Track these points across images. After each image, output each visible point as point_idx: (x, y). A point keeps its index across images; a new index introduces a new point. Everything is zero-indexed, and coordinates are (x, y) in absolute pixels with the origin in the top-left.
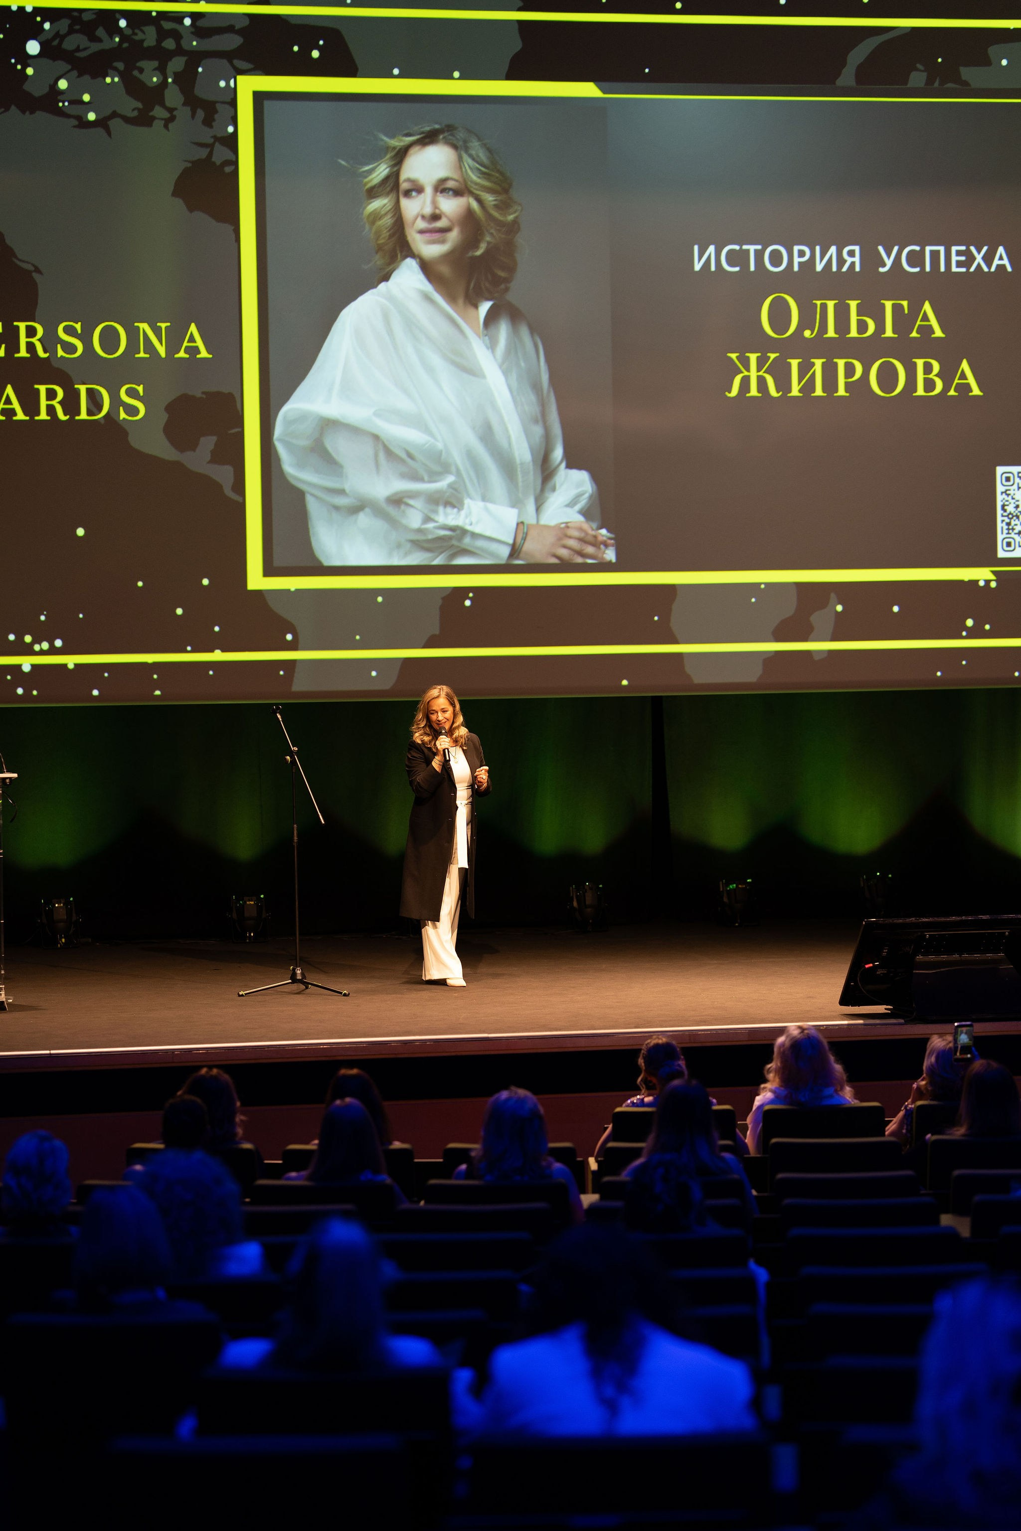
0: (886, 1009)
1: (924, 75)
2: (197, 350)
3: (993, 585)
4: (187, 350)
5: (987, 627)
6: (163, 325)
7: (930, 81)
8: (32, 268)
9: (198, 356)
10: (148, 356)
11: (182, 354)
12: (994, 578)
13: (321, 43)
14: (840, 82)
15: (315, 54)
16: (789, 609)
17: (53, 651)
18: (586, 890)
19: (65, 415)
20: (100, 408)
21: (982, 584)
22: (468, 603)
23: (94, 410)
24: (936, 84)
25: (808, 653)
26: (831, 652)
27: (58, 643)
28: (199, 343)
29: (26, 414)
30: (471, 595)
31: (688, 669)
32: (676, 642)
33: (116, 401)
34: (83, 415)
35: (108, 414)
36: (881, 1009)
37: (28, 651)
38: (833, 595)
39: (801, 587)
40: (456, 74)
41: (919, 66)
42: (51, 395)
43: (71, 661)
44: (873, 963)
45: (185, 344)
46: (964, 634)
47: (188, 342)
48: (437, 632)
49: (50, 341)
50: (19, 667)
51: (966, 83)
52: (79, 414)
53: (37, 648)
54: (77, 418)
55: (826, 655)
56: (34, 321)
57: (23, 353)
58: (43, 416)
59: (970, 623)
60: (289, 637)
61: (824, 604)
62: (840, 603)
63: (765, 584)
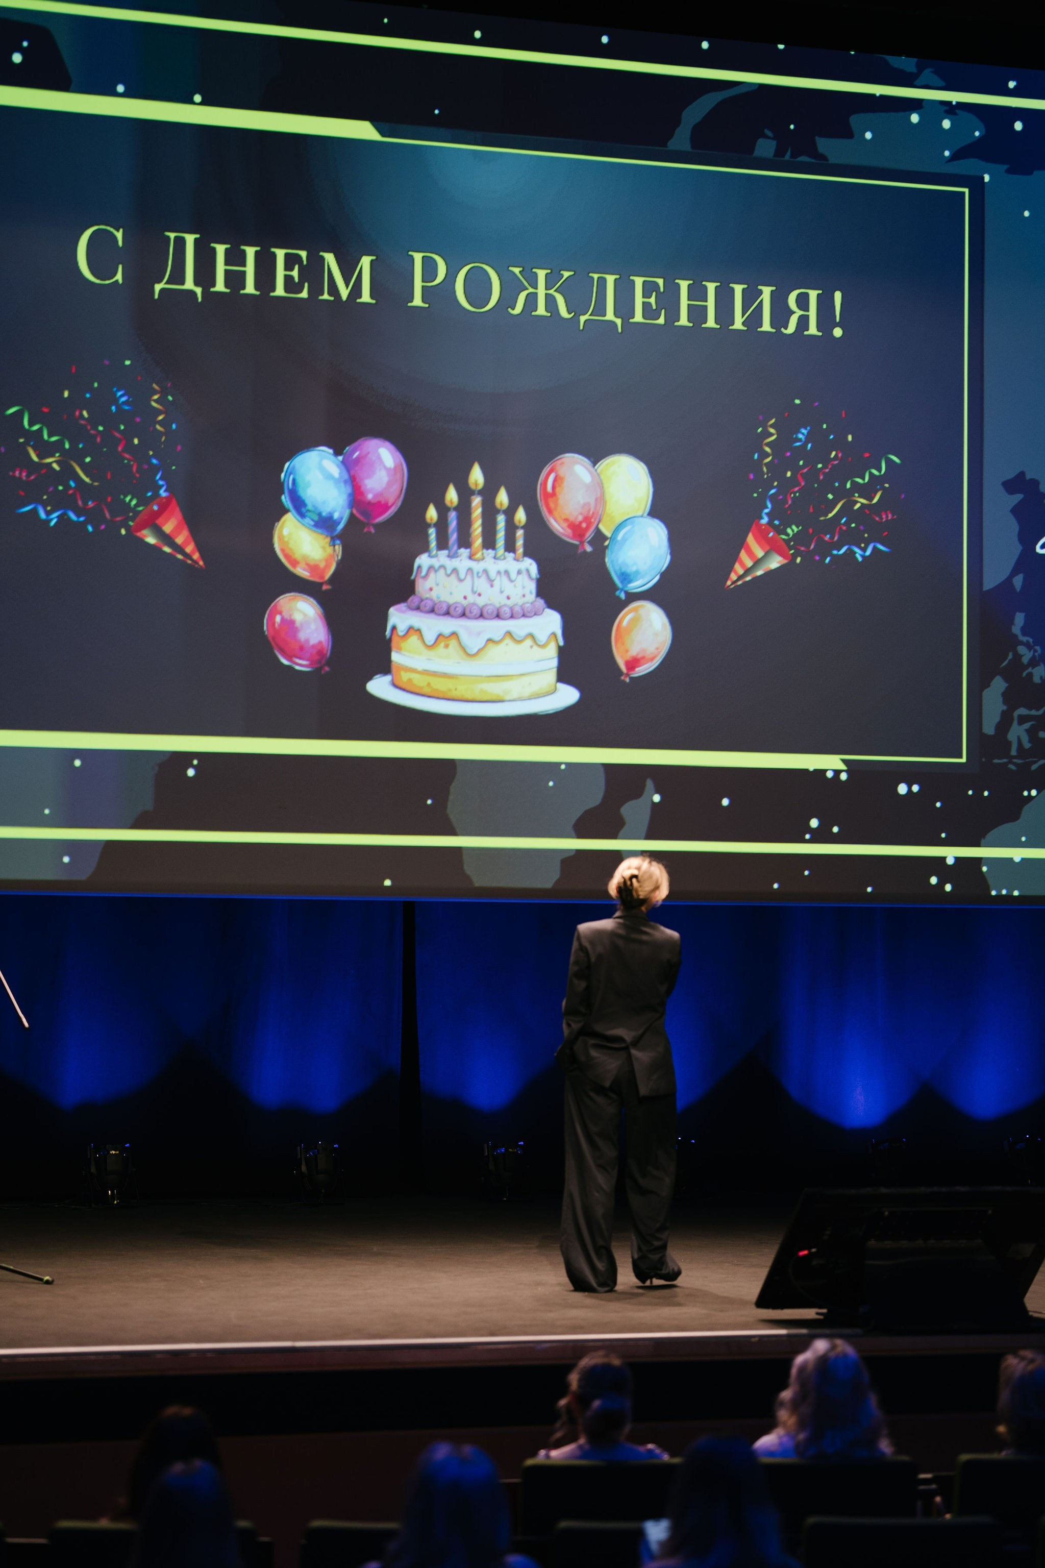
0: (817, 1314)
1: (773, 144)
3: (843, 777)
5: (835, 829)
7: (779, 152)
12: (845, 768)
13: (25, 44)
14: (673, 145)
15: (17, 58)
16: (594, 796)
18: (318, 1151)
21: (830, 775)
22: (191, 772)
24: (787, 157)
25: (617, 853)
30: (195, 762)
31: (468, 869)
32: (451, 831)
36: (810, 1313)
38: (650, 784)
39: (609, 768)
40: (198, 98)
41: (768, 132)
44: (809, 1249)
46: (807, 837)
48: (149, 806)
51: (824, 158)
59: (814, 823)
61: (637, 792)
62: (657, 792)
63: (566, 764)
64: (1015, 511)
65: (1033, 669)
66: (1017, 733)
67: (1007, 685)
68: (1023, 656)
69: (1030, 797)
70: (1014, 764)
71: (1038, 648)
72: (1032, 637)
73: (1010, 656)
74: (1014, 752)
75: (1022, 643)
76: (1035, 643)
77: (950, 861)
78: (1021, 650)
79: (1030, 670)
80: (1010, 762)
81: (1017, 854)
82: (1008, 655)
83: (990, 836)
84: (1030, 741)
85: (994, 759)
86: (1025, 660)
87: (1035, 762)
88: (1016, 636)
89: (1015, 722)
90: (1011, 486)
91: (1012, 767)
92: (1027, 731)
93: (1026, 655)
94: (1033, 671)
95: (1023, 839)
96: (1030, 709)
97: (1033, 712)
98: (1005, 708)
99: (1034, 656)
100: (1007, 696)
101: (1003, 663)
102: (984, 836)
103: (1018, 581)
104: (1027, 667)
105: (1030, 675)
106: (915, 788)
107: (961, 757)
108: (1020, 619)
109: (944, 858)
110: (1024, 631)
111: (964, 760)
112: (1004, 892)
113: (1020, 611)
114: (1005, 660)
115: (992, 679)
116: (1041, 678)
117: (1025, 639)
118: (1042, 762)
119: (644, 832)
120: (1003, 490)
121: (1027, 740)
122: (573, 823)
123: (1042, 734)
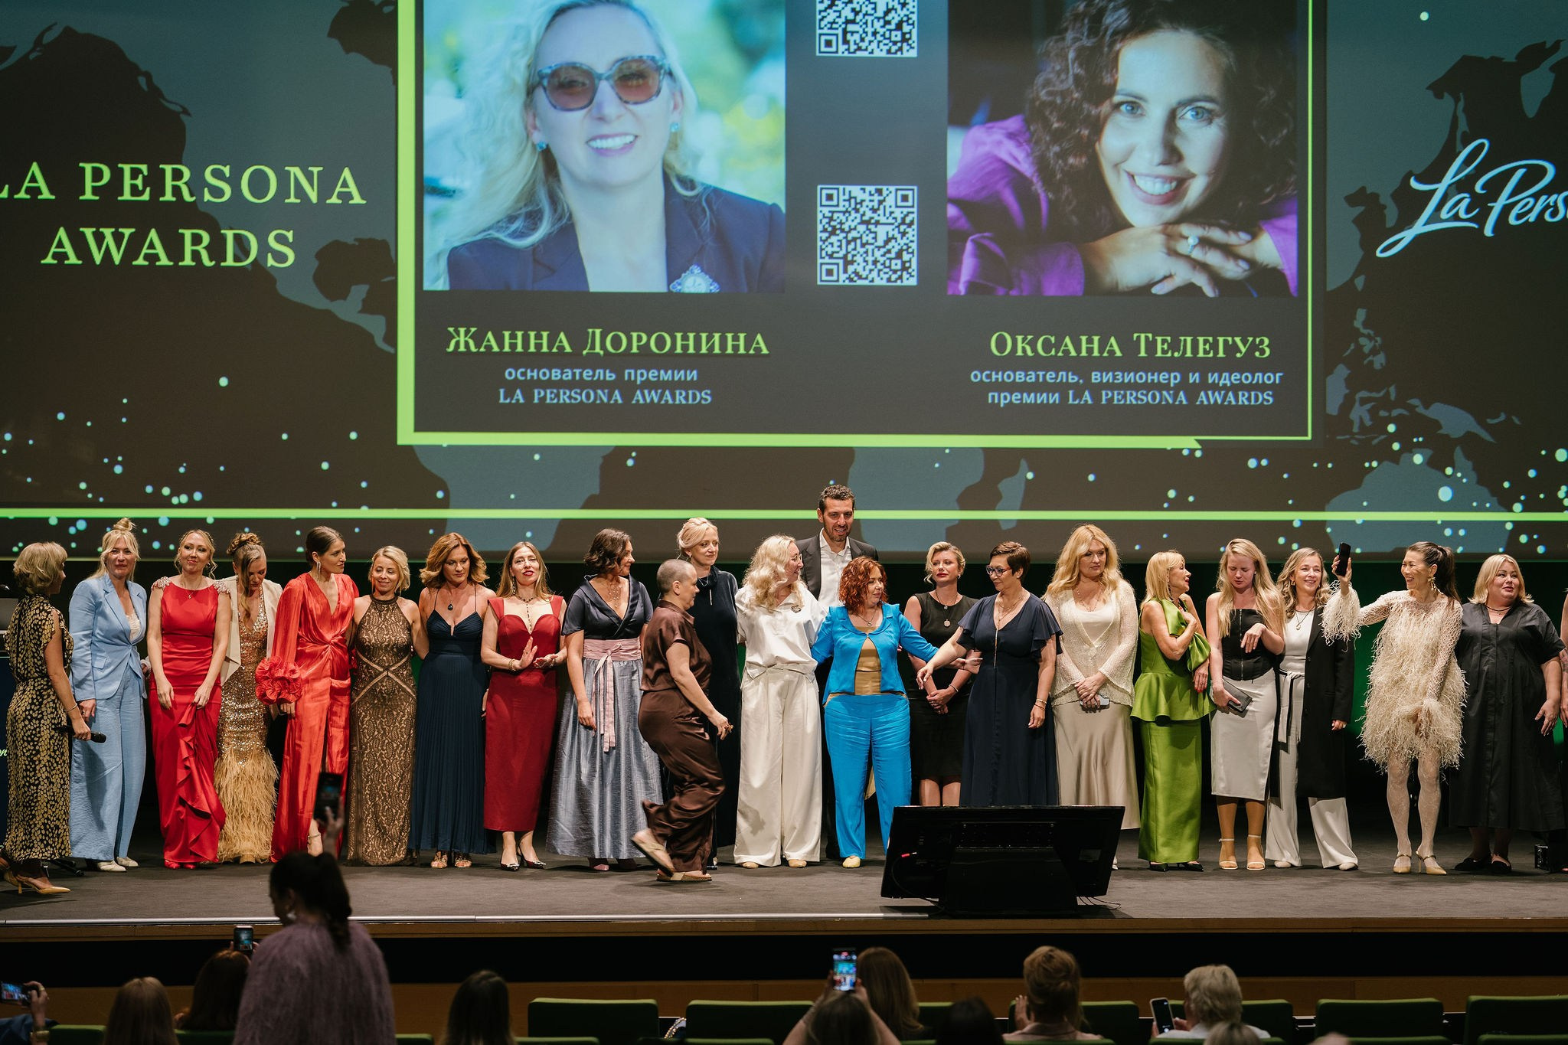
0: (931, 901)
2: (349, 196)
3: (1198, 454)
4: (340, 195)
5: (1191, 499)
6: (315, 170)
8: (180, 110)
9: (351, 202)
10: (298, 201)
11: (334, 200)
12: (1199, 447)
16: (974, 475)
17: (192, 504)
19: (211, 260)
20: (247, 254)
21: (1185, 452)
22: (630, 463)
23: (242, 257)
25: (996, 522)
26: (1020, 522)
27: (198, 496)
28: (353, 188)
29: (170, 259)
30: (634, 454)
33: (264, 248)
34: (230, 262)
35: (255, 260)
36: (926, 901)
37: (166, 503)
38: (1023, 463)
39: (987, 451)
42: (197, 240)
43: (210, 515)
44: (910, 852)
45: (338, 189)
46: (1166, 505)
47: (341, 187)
48: (596, 491)
49: (197, 184)
50: (156, 520)
52: (225, 260)
53: (175, 501)
54: (223, 264)
55: (1014, 525)
56: (180, 163)
57: (169, 196)
58: (188, 261)
59: (1172, 494)
60: (440, 495)
61: (1013, 470)
62: (1030, 471)
63: (950, 448)
64: (1357, 221)
65: (1374, 355)
66: (1359, 414)
67: (1349, 371)
68: (1363, 346)
69: (1371, 468)
70: (1357, 440)
71: (1378, 339)
72: (1372, 329)
73: (1352, 347)
74: (1355, 429)
75: (1363, 335)
76: (1376, 335)
77: (1296, 524)
78: (1363, 341)
79: (1370, 358)
80: (1352, 438)
81: (1359, 517)
82: (1350, 346)
83: (1335, 501)
84: (1371, 420)
85: (1337, 435)
86: (1366, 350)
87: (1375, 438)
88: (1358, 329)
89: (1357, 404)
90: (1352, 200)
91: (1354, 442)
92: (1367, 410)
93: (1367, 345)
94: (1374, 359)
95: (1365, 503)
96: (1370, 391)
97: (1374, 395)
98: (1347, 391)
99: (1375, 346)
100: (1349, 381)
101: (1345, 352)
102: (1328, 501)
103: (1360, 282)
104: (1369, 355)
105: (1371, 363)
106: (1264, 462)
107: (1307, 435)
108: (1361, 314)
109: (1291, 522)
110: (1365, 325)
111: (1309, 438)
113: (1364, 308)
114: (1347, 350)
115: (1335, 367)
116: (1382, 364)
117: (1365, 331)
118: (1383, 437)
119: (1019, 504)
120: (1345, 205)
121: (1368, 417)
122: (956, 497)
123: (1383, 413)
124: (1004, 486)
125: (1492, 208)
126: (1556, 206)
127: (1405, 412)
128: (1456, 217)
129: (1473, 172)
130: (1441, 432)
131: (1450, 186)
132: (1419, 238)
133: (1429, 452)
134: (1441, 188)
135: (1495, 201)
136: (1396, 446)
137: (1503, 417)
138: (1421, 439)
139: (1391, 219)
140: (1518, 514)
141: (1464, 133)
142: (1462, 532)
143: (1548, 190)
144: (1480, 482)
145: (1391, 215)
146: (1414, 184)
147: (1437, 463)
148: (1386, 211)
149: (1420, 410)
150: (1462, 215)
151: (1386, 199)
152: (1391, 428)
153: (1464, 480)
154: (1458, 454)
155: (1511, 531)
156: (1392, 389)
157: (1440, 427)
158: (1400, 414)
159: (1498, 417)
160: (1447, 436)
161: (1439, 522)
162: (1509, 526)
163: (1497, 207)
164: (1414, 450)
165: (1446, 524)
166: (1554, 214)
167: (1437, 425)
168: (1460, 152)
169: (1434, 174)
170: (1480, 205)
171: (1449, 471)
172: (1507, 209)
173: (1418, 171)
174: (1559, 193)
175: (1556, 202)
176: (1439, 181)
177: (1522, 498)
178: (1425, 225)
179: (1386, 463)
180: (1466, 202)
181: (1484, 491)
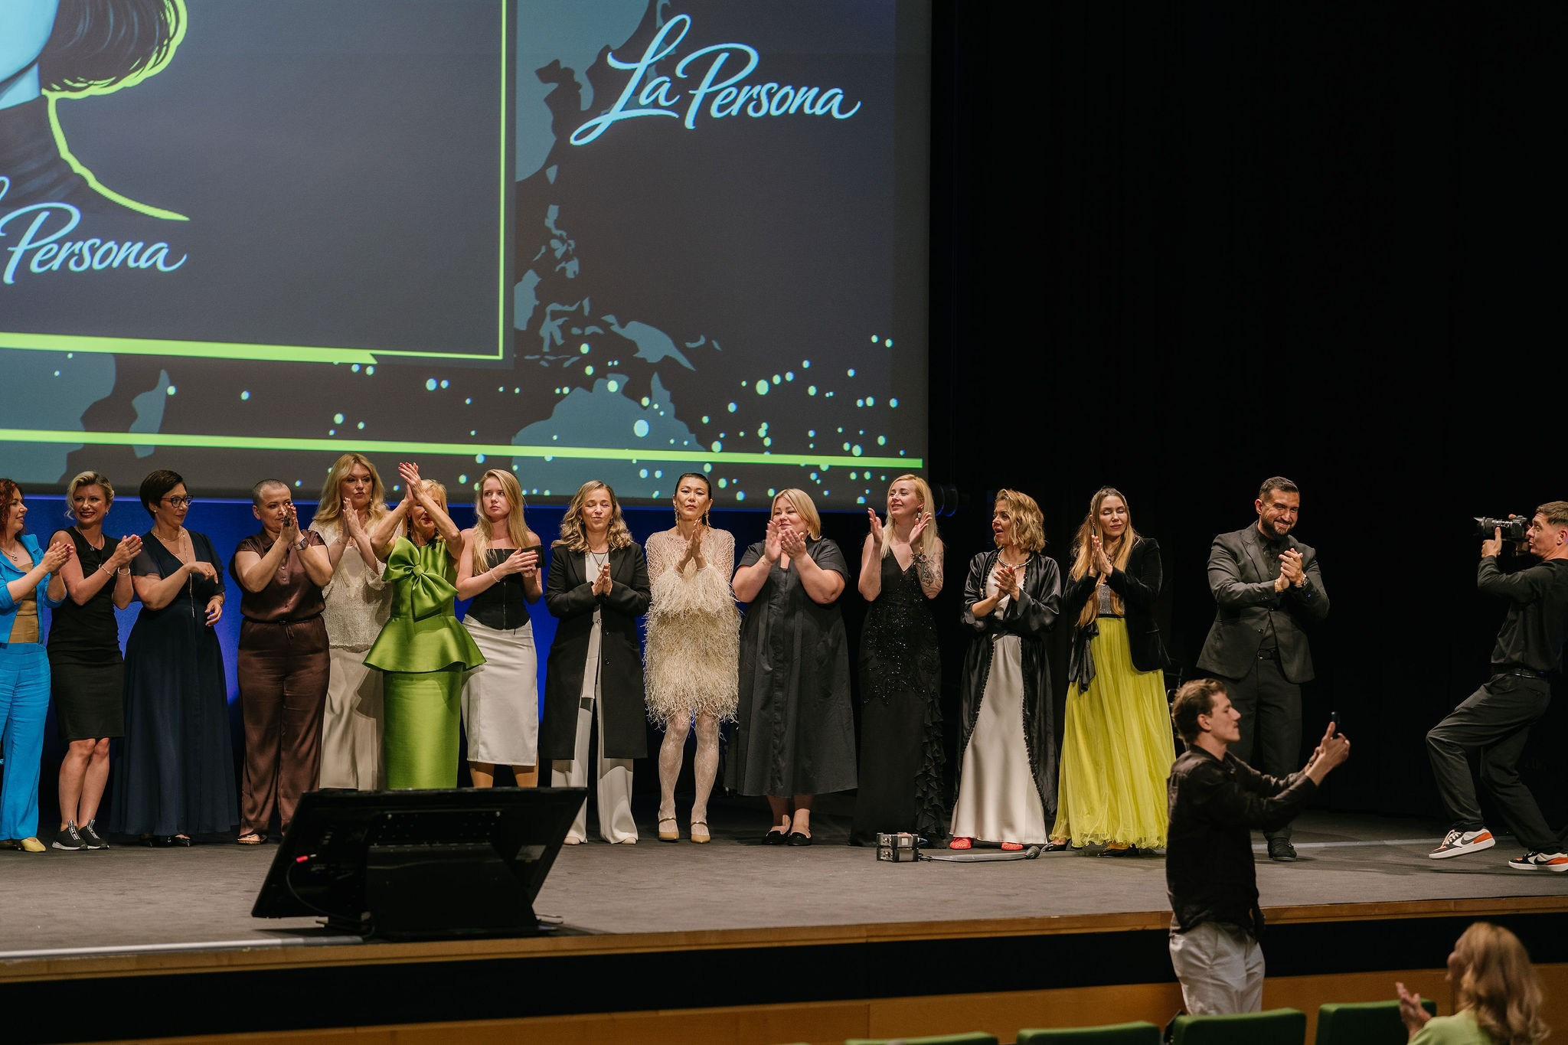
0: (318, 922)
3: (370, 371)
5: (361, 426)
12: (373, 362)
16: (104, 388)
21: (355, 368)
25: (129, 449)
26: (157, 448)
36: (310, 921)
38: (164, 375)
39: (119, 358)
44: (307, 855)
46: (332, 433)
55: (151, 452)
59: (339, 419)
61: (151, 384)
62: (172, 384)
63: (73, 353)
64: (550, 100)
65: (567, 263)
66: (550, 329)
67: (540, 279)
68: (555, 250)
69: (562, 396)
70: (548, 361)
71: (570, 241)
72: (566, 231)
73: (543, 250)
74: (546, 349)
75: (555, 237)
76: (569, 237)
77: (480, 460)
78: (555, 243)
79: (563, 264)
80: (542, 358)
81: (548, 453)
82: (540, 250)
83: (522, 433)
84: (563, 338)
85: (526, 355)
86: (558, 254)
87: (568, 359)
88: (549, 230)
89: (548, 318)
90: (545, 74)
91: (543, 363)
92: (559, 326)
93: (559, 248)
94: (566, 265)
95: (555, 438)
96: (564, 305)
97: (567, 308)
98: (537, 303)
99: (567, 250)
100: (539, 291)
101: (536, 256)
102: (515, 435)
103: (552, 173)
104: (559, 262)
105: (564, 269)
106: (444, 384)
107: (497, 354)
108: (553, 211)
109: (475, 455)
110: (558, 224)
111: (500, 357)
112: (535, 492)
113: (554, 204)
114: (538, 254)
115: (524, 273)
116: (575, 272)
117: (558, 232)
118: (575, 359)
119: (159, 425)
120: (536, 79)
121: (560, 337)
122: (81, 415)
123: (576, 331)
124: (140, 402)
125: (695, 95)
126: (759, 99)
127: (600, 331)
128: (655, 104)
129: (674, 53)
130: (636, 355)
131: (649, 66)
132: (616, 125)
133: (625, 379)
134: (640, 68)
135: (696, 88)
136: (589, 370)
137: (702, 341)
138: (616, 363)
139: (586, 104)
140: (717, 454)
141: (664, 6)
142: (658, 474)
143: (752, 80)
144: (679, 415)
145: (587, 96)
146: (612, 61)
147: (634, 391)
148: (580, 91)
149: (616, 328)
150: (662, 102)
151: (581, 77)
152: (585, 349)
153: (662, 413)
154: (656, 382)
155: (709, 473)
156: (586, 303)
157: (637, 350)
158: (594, 334)
159: (698, 340)
160: (643, 360)
161: (634, 462)
162: (708, 468)
163: (699, 95)
164: (609, 376)
165: (642, 464)
166: (757, 108)
167: (632, 346)
168: (660, 28)
169: (632, 50)
170: (682, 90)
171: (645, 401)
172: (709, 98)
173: (616, 46)
174: (763, 85)
175: (759, 94)
176: (638, 60)
177: (722, 435)
178: (622, 110)
179: (579, 390)
180: (667, 86)
181: (682, 426)
